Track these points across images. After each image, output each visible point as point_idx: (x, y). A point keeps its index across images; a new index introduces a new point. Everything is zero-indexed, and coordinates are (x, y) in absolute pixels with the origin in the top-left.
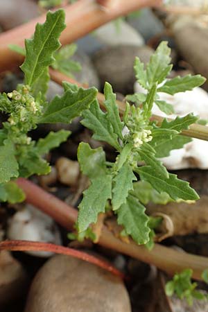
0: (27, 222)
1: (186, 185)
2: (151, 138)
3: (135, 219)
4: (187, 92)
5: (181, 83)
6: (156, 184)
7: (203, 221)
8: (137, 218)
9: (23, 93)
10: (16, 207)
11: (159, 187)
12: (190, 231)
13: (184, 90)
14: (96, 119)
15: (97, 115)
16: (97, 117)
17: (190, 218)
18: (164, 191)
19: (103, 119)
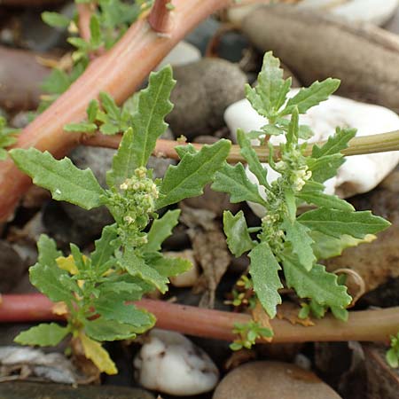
0: (163, 354)
1: (367, 215)
2: (310, 173)
3: (318, 284)
4: (321, 103)
5: (309, 95)
6: (330, 229)
7: (393, 260)
8: (321, 282)
9: (139, 178)
10: (140, 340)
11: (334, 231)
12: (382, 280)
13: (317, 103)
14: (227, 177)
15: (226, 171)
16: (228, 175)
17: (375, 262)
18: (343, 234)
19: (235, 174)
